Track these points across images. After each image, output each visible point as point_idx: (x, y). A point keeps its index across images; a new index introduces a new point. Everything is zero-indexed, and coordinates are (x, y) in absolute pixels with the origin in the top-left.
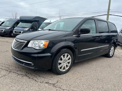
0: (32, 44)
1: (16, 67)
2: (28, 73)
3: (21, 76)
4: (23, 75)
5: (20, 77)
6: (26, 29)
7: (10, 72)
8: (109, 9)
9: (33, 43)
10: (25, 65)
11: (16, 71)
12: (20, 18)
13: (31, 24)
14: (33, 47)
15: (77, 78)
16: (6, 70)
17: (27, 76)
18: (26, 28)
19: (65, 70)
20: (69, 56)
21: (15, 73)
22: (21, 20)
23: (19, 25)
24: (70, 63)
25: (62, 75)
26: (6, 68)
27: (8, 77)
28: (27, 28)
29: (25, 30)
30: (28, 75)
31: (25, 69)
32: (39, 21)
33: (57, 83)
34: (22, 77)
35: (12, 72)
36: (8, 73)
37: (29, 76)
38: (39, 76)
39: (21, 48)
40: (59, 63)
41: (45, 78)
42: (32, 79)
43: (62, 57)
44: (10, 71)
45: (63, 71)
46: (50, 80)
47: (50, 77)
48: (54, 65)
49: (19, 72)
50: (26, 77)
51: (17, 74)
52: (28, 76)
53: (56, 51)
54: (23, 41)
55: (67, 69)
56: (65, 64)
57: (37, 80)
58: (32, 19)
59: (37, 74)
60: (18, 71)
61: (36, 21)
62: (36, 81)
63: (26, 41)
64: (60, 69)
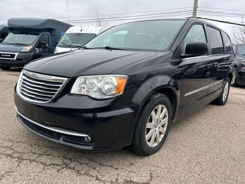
0: (80, 86)
1: (31, 146)
2: (70, 160)
3: (55, 170)
4: (58, 165)
5: (52, 171)
6: (25, 48)
7: (20, 159)
8: (196, 7)
9: (82, 84)
10: (64, 140)
11: (36, 155)
12: (9, 24)
13: (36, 36)
14: (86, 94)
15: (189, 161)
16: (7, 155)
17: (70, 168)
18: (26, 45)
19: (156, 144)
20: (165, 110)
21: (34, 160)
22: (12, 26)
23: (7, 39)
24: (166, 125)
25: (151, 156)
26: (4, 149)
27: (21, 175)
28: (29, 45)
29: (23, 51)
30: (72, 165)
31: (57, 148)
32: (54, 29)
33: (151, 179)
34: (58, 172)
35: (26, 160)
36: (16, 164)
37: (77, 168)
38: (101, 164)
39: (51, 98)
40: (147, 129)
41: (117, 169)
42: (87, 174)
43: (153, 113)
44: (18, 158)
45: (154, 146)
46: (134, 175)
47: (127, 163)
48: (137, 136)
49: (43, 159)
50: (70, 171)
51: (42, 163)
52: (74, 168)
53: (143, 102)
54: (53, 77)
55: (160, 140)
56: (157, 129)
57: (100, 177)
58: (39, 25)
59: (92, 160)
60: (40, 155)
61: (50, 30)
62: (97, 179)
63: (66, 79)
64: (148, 143)
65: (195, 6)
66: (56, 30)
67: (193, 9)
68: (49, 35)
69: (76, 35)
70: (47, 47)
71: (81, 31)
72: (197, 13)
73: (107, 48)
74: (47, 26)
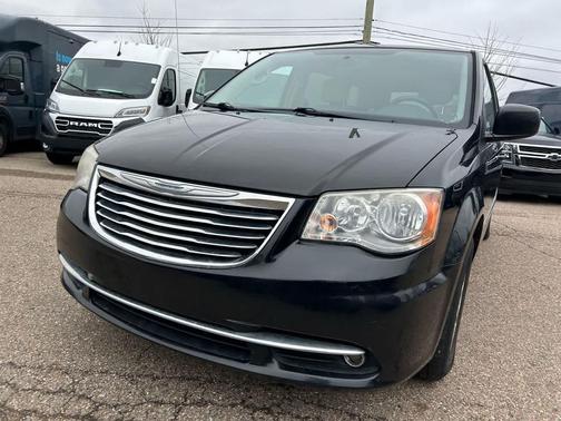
8: (369, 19)
10: (283, 367)
11: (167, 408)
32: (39, 45)
39: (250, 252)
54: (245, 195)
60: (178, 407)
61: (28, 47)
63: (291, 201)
65: (367, 17)
66: (44, 47)
67: (363, 22)
68: (25, 60)
69: (106, 65)
70: (22, 93)
71: (119, 54)
72: (372, 34)
73: (302, 112)
74: (21, 36)
